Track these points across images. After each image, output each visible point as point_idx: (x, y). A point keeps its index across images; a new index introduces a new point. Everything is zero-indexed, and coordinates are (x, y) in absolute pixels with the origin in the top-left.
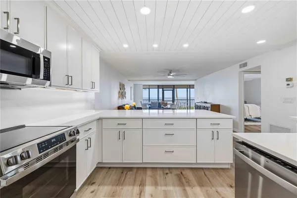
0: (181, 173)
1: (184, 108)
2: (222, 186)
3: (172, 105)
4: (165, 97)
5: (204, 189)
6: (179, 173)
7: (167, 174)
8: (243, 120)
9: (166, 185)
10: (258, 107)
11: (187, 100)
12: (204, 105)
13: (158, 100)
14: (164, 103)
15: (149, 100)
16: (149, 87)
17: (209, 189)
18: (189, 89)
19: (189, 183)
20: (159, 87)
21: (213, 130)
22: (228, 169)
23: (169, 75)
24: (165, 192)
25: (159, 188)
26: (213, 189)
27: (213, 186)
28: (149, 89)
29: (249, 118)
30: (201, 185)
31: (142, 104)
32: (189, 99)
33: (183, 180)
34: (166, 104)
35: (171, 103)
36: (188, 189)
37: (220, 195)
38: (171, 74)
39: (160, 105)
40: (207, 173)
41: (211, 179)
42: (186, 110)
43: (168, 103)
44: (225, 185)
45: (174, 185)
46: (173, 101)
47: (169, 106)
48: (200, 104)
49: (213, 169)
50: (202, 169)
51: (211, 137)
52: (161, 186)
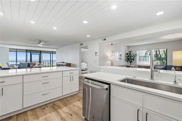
0: (54, 104)
1: (48, 67)
2: (75, 102)
3: (39, 65)
4: (32, 59)
5: (67, 107)
6: (52, 105)
7: (44, 108)
8: (81, 70)
9: (45, 115)
10: (86, 64)
11: (51, 61)
12: (62, 64)
13: (26, 61)
14: (32, 64)
15: (16, 61)
16: (17, 51)
17: (70, 105)
18: (52, 54)
19: (59, 107)
20: (27, 51)
21: (71, 76)
22: (77, 94)
23: (39, 44)
24: (46, 119)
25: (41, 118)
26: (72, 105)
27: (71, 104)
28: (16, 52)
29: (83, 69)
30: (66, 105)
31: (8, 65)
32: (52, 60)
33: (56, 107)
34: (35, 64)
35: (38, 63)
36: (59, 111)
37: (75, 106)
38: (41, 44)
39: (29, 65)
40: (68, 99)
41: (70, 101)
42: (50, 67)
43: (36, 63)
44: (76, 101)
45: (50, 112)
46: (40, 62)
47: (37, 66)
48: (60, 63)
49: (70, 96)
50: (65, 98)
51: (70, 80)
52: (41, 116)
